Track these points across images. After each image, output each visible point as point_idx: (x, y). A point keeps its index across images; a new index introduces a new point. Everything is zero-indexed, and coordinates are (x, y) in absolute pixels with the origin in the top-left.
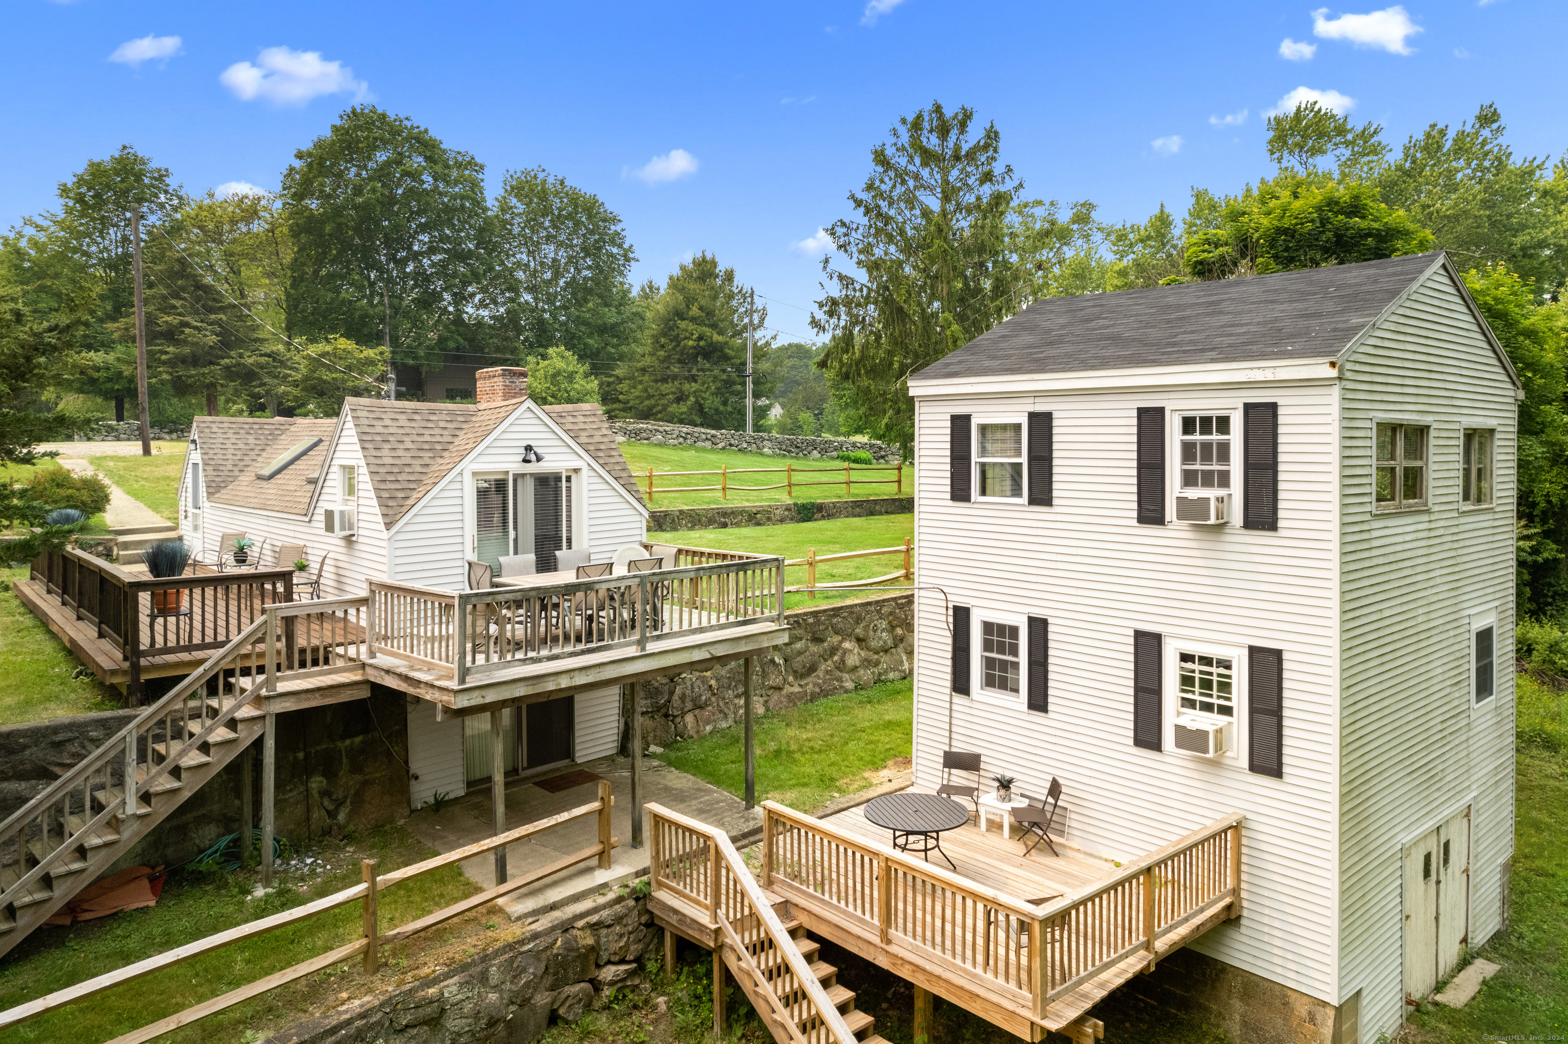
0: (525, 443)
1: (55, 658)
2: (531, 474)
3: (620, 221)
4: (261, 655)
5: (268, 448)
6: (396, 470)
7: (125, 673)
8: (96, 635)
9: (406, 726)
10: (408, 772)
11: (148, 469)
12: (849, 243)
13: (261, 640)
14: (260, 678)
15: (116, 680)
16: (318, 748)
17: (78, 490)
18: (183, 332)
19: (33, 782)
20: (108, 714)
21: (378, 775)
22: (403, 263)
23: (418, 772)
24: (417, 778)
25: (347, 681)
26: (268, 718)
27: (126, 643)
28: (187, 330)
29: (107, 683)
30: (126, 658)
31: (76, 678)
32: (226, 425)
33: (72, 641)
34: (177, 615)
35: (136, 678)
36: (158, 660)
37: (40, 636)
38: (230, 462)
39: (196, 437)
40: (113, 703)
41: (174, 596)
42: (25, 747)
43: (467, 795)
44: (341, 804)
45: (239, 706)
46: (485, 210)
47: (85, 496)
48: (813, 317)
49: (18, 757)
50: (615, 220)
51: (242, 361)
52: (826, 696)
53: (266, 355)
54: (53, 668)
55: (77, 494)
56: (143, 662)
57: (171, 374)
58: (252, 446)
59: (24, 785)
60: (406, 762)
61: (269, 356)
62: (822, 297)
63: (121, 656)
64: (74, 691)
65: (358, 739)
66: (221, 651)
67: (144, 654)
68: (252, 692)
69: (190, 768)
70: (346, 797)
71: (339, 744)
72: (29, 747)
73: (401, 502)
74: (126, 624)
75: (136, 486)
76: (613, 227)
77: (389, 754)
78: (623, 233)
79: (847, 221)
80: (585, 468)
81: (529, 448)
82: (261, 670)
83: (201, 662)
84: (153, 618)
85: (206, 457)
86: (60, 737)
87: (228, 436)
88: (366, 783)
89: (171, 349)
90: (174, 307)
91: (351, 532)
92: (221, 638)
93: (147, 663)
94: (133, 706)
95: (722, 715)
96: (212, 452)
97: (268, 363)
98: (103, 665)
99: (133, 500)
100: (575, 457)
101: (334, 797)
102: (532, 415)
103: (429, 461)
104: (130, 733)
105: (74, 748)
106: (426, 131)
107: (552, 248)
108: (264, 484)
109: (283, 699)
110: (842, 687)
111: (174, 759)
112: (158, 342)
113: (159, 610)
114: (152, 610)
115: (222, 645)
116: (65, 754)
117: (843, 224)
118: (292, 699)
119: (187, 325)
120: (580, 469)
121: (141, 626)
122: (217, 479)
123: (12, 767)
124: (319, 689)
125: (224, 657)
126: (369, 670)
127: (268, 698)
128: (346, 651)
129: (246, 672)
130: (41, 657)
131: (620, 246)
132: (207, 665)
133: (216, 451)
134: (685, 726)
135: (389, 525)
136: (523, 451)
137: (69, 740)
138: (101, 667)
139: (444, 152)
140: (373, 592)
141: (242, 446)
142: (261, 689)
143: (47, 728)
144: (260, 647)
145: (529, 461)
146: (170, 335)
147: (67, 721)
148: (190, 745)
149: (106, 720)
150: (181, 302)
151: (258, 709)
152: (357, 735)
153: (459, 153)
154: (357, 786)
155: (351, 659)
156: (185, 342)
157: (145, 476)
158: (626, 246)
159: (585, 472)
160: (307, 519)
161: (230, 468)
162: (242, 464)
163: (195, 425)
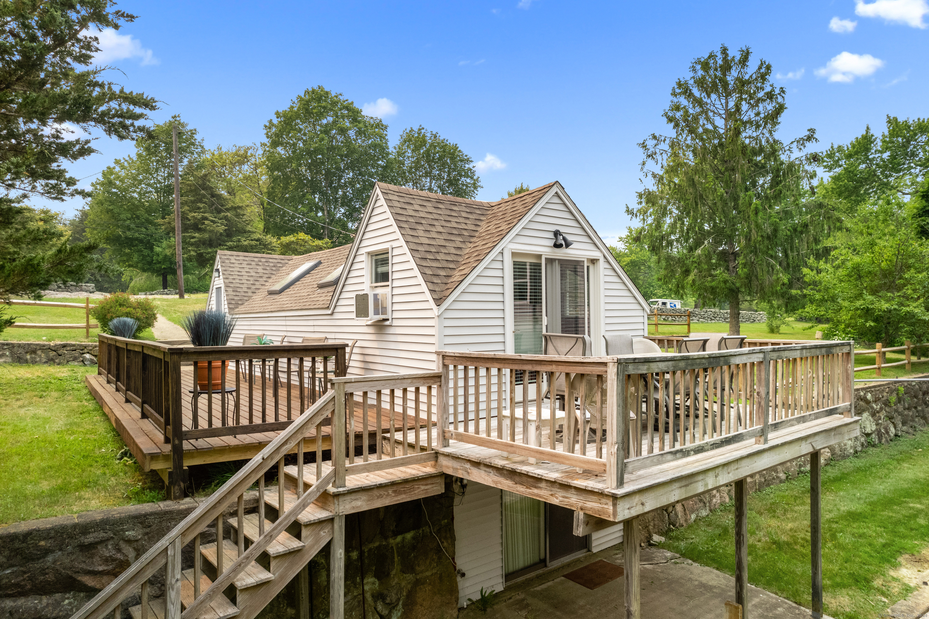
0: (554, 228)
1: (105, 437)
2: (559, 260)
3: (472, 161)
4: (327, 438)
5: (273, 276)
6: (433, 250)
7: (166, 457)
8: (139, 415)
9: (453, 519)
10: (455, 567)
11: (182, 306)
12: (655, 153)
13: (327, 422)
14: (327, 468)
15: (158, 466)
16: (372, 546)
17: (134, 308)
18: (204, 223)
19: (58, 596)
20: (147, 507)
21: (428, 574)
22: (336, 190)
23: (464, 569)
24: (463, 575)
25: (421, 474)
26: (337, 521)
27: (167, 423)
28: (206, 222)
29: (147, 469)
30: (167, 440)
31: (121, 459)
32: (241, 258)
33: (117, 421)
34: (223, 392)
35: (178, 464)
36: (202, 443)
37: (97, 418)
38: (245, 286)
39: (219, 267)
40: (153, 494)
41: (219, 371)
42: (47, 552)
43: (507, 589)
44: (394, 608)
45: (303, 506)
46: (388, 154)
47: (139, 313)
48: (628, 207)
49: (37, 565)
50: (468, 161)
51: (241, 243)
52: (768, 485)
53: (255, 240)
54: (100, 448)
55: (134, 311)
56: (186, 445)
57: (196, 252)
58: (261, 275)
59: (45, 600)
60: (453, 559)
61: (257, 240)
62: (641, 190)
63: (161, 437)
64: (115, 475)
65: (409, 536)
66: (283, 434)
67: (187, 436)
68: (318, 487)
69: (247, 589)
70: (399, 600)
71: (391, 541)
72: (53, 551)
73: (445, 280)
74: (167, 400)
75: (174, 316)
76: (467, 166)
77: (439, 550)
78: (474, 169)
79: (657, 135)
80: (602, 259)
81: (557, 234)
82: (327, 456)
83: (260, 446)
84: (196, 395)
85: (227, 281)
86: (90, 539)
87: (243, 266)
88: (417, 583)
89: (197, 235)
90: (199, 208)
91: (384, 317)
92: (283, 419)
93: (190, 447)
94: (176, 498)
95: (701, 505)
96: (231, 277)
97: (256, 245)
98: (142, 447)
99: (173, 324)
100: (592, 247)
101: (388, 601)
102: (558, 201)
103: (461, 245)
104: (173, 543)
105: (108, 551)
106: (352, 103)
107: (428, 180)
108: (276, 297)
109: (353, 496)
110: (778, 477)
111: (228, 577)
112: (190, 231)
113: (202, 386)
114: (195, 387)
115: (282, 426)
116: (96, 559)
117: (654, 137)
118: (364, 497)
119: (206, 219)
120: (597, 260)
121: (183, 403)
122: (236, 298)
123: (30, 579)
124: (393, 484)
125: (285, 443)
126: (443, 461)
127: (337, 496)
128: (405, 436)
129: (310, 458)
130: (92, 437)
131: (472, 178)
132: (266, 451)
133: (234, 277)
134: (676, 514)
135: (439, 301)
136: (551, 236)
137: (101, 542)
138: (141, 451)
139: (364, 116)
140: (445, 366)
141: (254, 274)
142: (328, 483)
143: (75, 526)
144: (326, 430)
145: (560, 246)
146: (196, 227)
147: (99, 517)
148: (247, 558)
149: (146, 515)
150: (203, 205)
151: (323, 508)
152: (408, 531)
153: (372, 118)
154: (409, 586)
155: (423, 449)
156: (204, 230)
157: (181, 310)
158: (475, 178)
159: (602, 263)
160: (329, 312)
161: (246, 290)
162: (254, 287)
163: (218, 257)
